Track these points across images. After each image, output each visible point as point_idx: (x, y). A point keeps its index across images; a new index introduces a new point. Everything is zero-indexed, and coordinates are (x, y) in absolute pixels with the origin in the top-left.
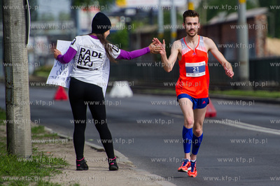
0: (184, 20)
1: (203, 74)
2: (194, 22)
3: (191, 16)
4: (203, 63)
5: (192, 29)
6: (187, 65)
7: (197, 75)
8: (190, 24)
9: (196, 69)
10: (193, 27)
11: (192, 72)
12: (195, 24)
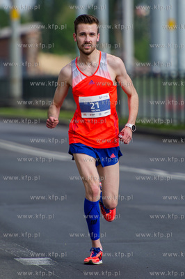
0: (76, 29)
1: (108, 113)
2: (91, 31)
3: (86, 23)
4: (106, 96)
5: (86, 43)
6: (82, 99)
7: (97, 115)
8: (84, 34)
9: (96, 106)
10: (89, 39)
11: (90, 111)
12: (92, 34)
